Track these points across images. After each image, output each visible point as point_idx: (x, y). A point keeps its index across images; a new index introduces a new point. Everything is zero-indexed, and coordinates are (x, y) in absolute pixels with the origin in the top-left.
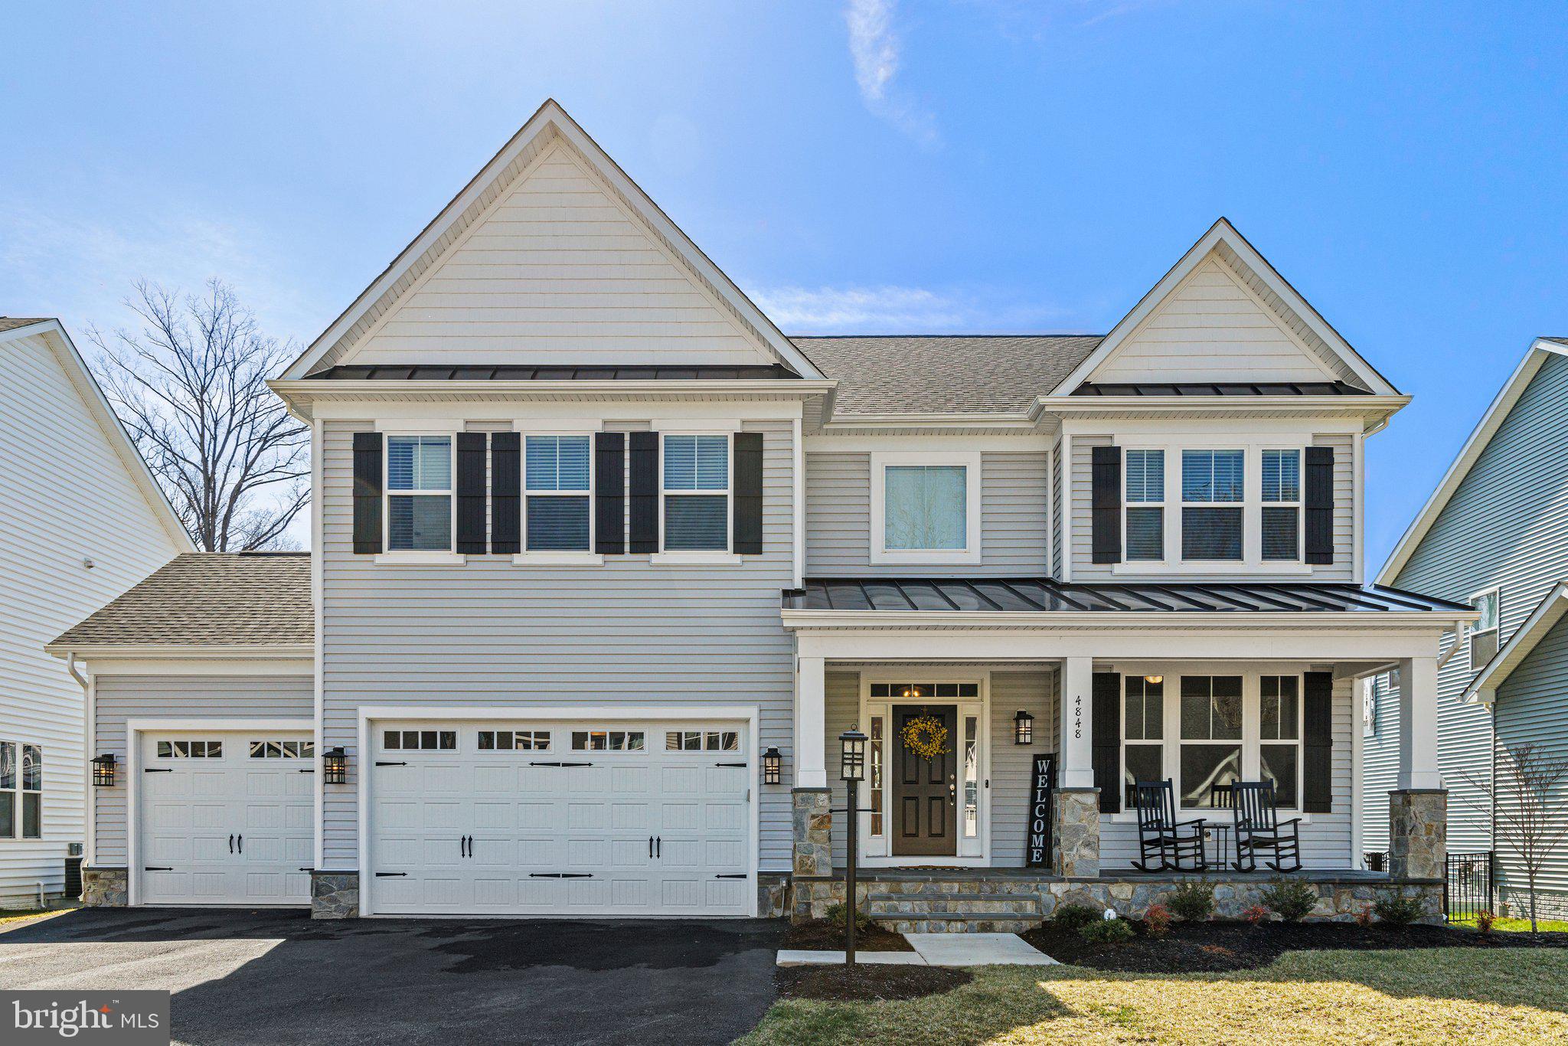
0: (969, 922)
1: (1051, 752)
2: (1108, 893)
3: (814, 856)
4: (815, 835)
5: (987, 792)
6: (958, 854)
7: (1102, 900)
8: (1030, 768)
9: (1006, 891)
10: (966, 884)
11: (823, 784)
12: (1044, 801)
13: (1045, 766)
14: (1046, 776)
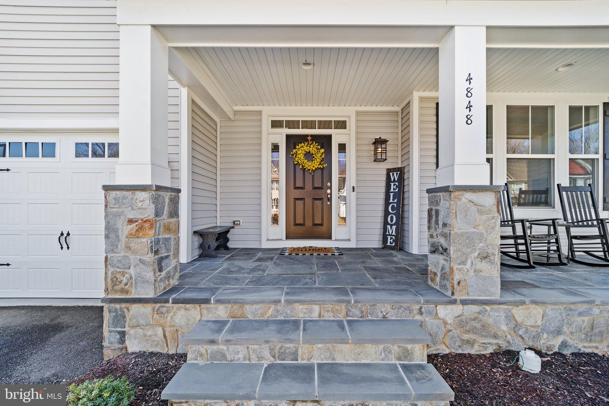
1: (400, 166)
2: (510, 318)
3: (132, 271)
4: (132, 245)
6: (333, 238)
7: (504, 328)
8: (384, 178)
9: (380, 315)
10: (329, 307)
12: (396, 201)
13: (396, 177)
14: (397, 183)
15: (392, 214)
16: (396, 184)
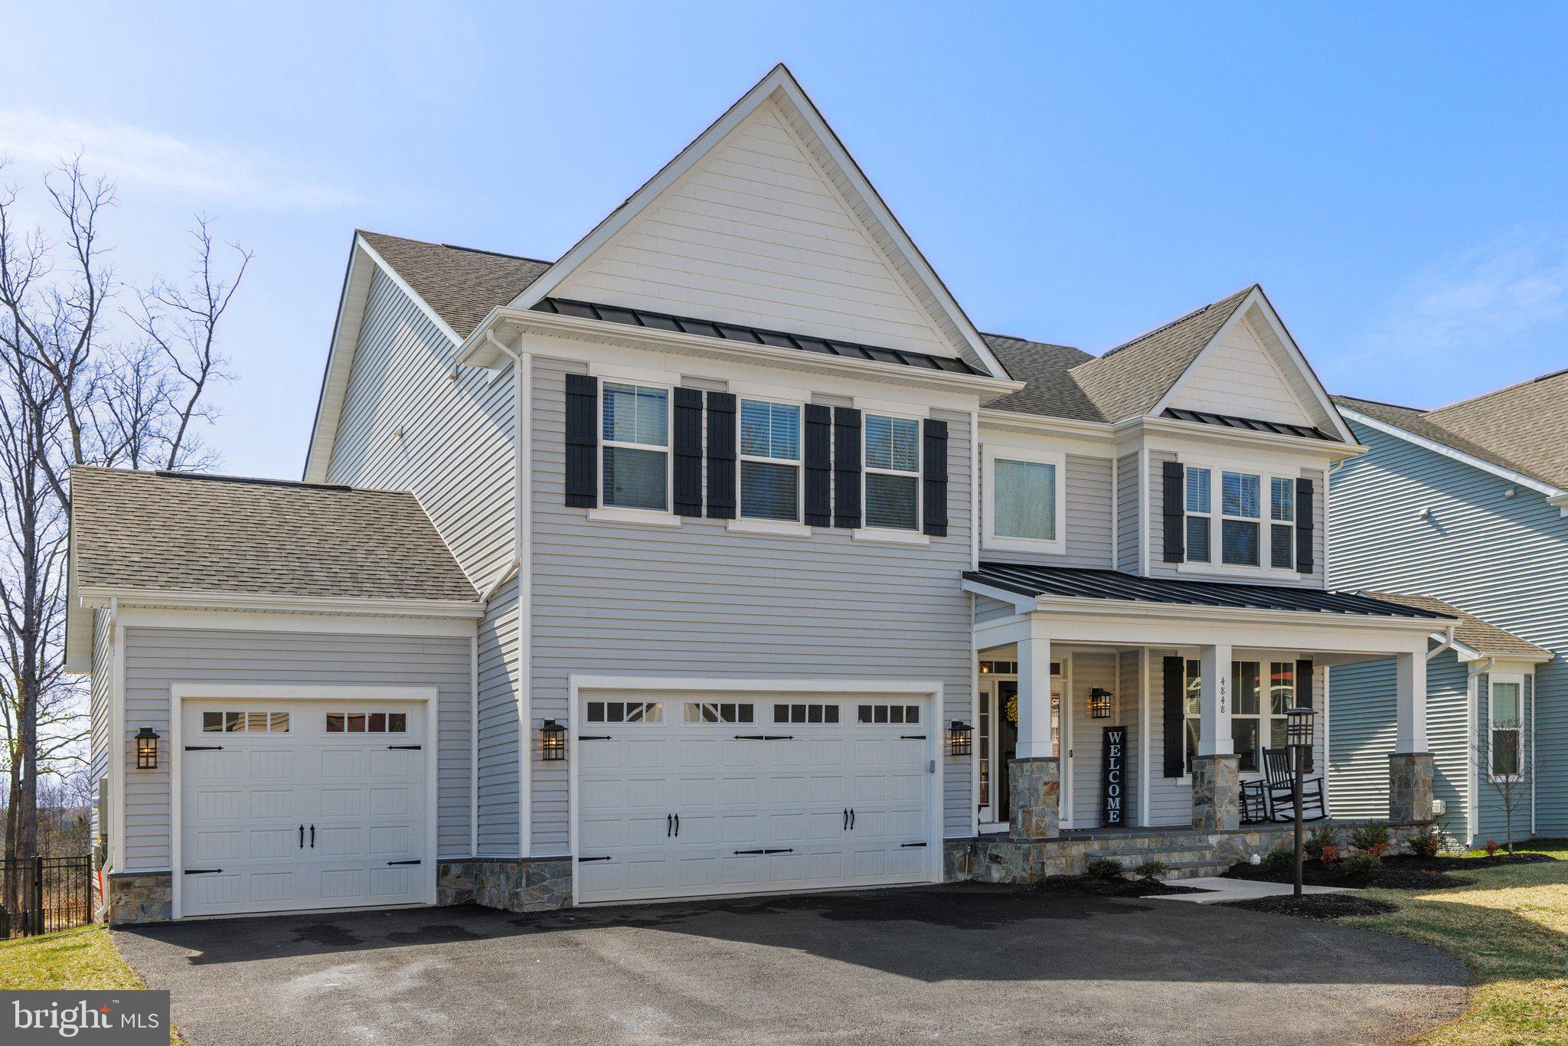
0: (1183, 870)
1: (1117, 724)
2: (1244, 841)
5: (1070, 760)
7: (1241, 848)
8: (1101, 739)
10: (1154, 840)
11: (1050, 754)
12: (1118, 768)
13: (1116, 738)
14: (1119, 746)
15: (1113, 783)
16: (1117, 747)
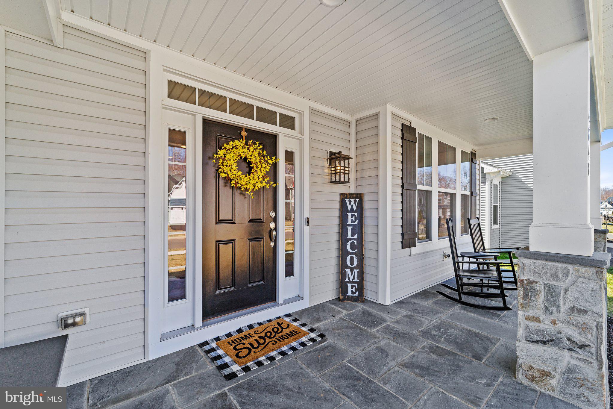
1: (358, 191)
6: (279, 300)
12: (356, 237)
13: (354, 205)
15: (351, 253)
16: (355, 215)
